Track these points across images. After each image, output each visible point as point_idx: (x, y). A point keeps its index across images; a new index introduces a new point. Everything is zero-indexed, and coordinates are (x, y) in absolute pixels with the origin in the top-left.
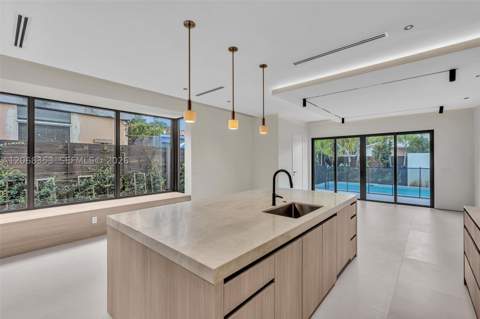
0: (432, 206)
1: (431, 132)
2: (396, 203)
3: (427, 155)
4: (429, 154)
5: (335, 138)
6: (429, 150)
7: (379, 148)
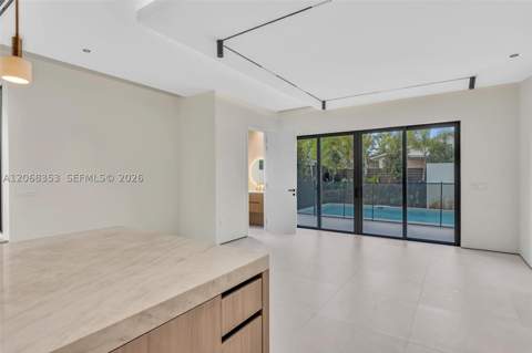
0: (457, 243)
1: (457, 124)
2: (405, 238)
3: (451, 166)
4: (453, 164)
5: (318, 137)
6: (453, 159)
7: (392, 158)
